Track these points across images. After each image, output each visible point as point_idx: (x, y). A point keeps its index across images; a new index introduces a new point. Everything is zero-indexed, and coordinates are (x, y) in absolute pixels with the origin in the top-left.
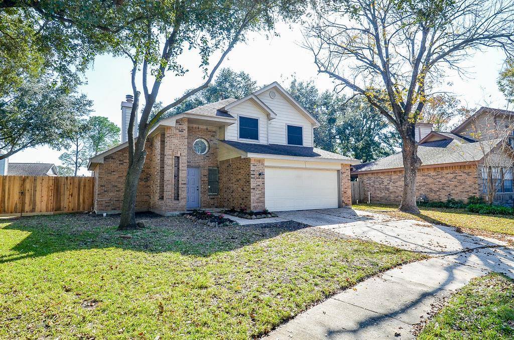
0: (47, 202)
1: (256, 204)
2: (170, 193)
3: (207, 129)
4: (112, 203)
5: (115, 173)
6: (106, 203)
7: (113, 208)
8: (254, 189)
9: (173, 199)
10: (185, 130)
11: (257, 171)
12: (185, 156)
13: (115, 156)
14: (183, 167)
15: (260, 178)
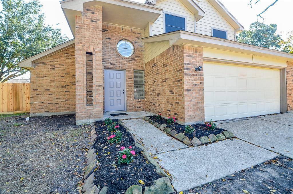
0: (8, 104)
2: (82, 97)
4: (45, 105)
5: (46, 78)
6: (39, 106)
7: (46, 111)
8: (189, 90)
9: (85, 104)
10: (99, 20)
11: (192, 64)
12: (99, 52)
13: (46, 61)
14: (97, 65)
15: (196, 75)
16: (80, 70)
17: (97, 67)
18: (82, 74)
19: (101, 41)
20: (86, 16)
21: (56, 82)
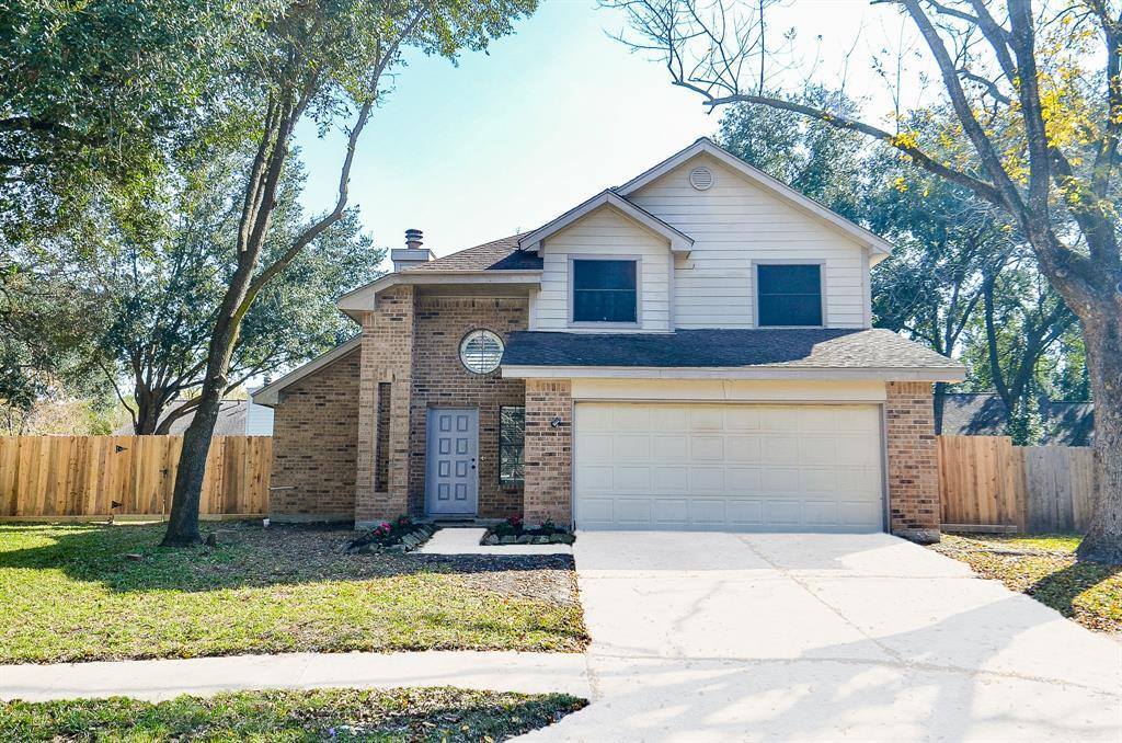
1: (539, 508)
2: (367, 474)
3: (497, 304)
4: (300, 496)
5: (307, 427)
6: (288, 495)
7: (301, 508)
8: (537, 464)
9: (373, 490)
10: (406, 315)
11: (544, 414)
12: (404, 381)
13: (307, 387)
14: (399, 408)
15: (554, 434)
16: (367, 420)
17: (398, 411)
18: (370, 428)
19: (409, 358)
20: (382, 311)
21: (326, 438)
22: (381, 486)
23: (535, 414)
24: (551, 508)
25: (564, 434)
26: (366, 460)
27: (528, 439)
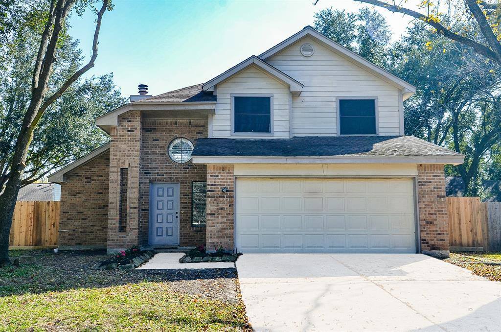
0: (26, 234)
1: (215, 240)
2: (114, 221)
3: (190, 123)
4: (77, 235)
5: (80, 195)
6: (69, 235)
7: (77, 242)
8: (214, 214)
9: (117, 231)
10: (136, 129)
11: (218, 185)
12: (136, 167)
13: (80, 172)
14: (133, 183)
15: (224, 197)
16: (113, 190)
17: (132, 185)
18: (115, 195)
19: (138, 154)
20: (122, 126)
21: (91, 201)
22: (123, 229)
23: (212, 185)
24: (223, 240)
25: (230, 197)
26: (114, 214)
27: (208, 200)
